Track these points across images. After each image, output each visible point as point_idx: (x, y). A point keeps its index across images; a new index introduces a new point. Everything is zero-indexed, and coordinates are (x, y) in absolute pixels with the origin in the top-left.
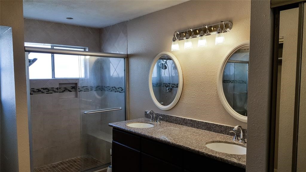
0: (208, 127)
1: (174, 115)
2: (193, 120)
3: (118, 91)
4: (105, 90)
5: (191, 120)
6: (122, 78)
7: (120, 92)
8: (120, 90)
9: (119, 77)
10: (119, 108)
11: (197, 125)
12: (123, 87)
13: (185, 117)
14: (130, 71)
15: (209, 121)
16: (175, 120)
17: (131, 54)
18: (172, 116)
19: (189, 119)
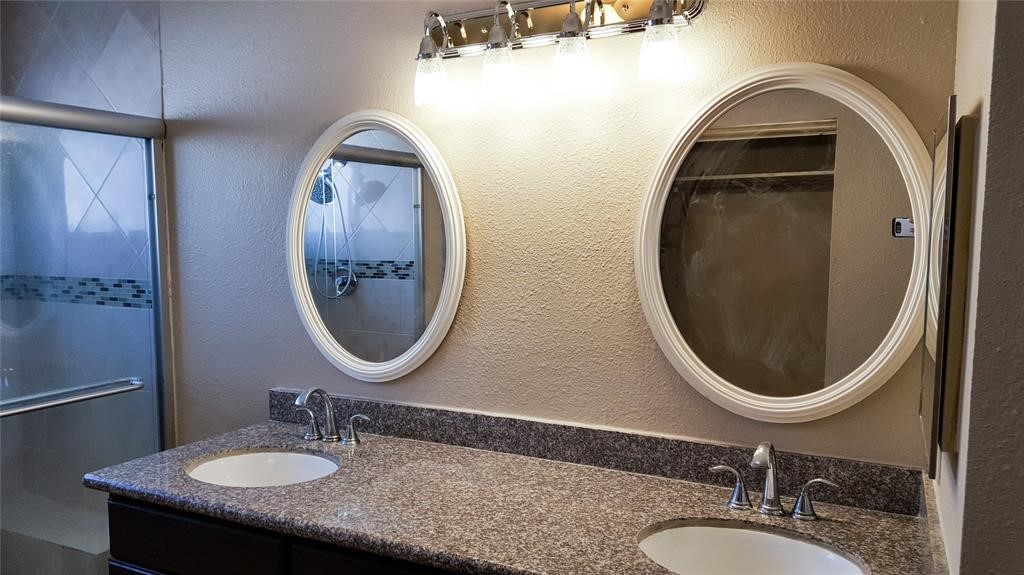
0: (592, 451)
1: (428, 402)
2: (522, 421)
3: (112, 299)
4: (40, 296)
5: (512, 422)
6: (135, 236)
7: (127, 305)
8: (127, 292)
9: (119, 233)
10: (128, 383)
11: (539, 442)
12: (144, 278)
13: (479, 407)
14: (178, 201)
15: (597, 420)
16: (433, 425)
17: (183, 117)
18: (414, 405)
19: (498, 419)
